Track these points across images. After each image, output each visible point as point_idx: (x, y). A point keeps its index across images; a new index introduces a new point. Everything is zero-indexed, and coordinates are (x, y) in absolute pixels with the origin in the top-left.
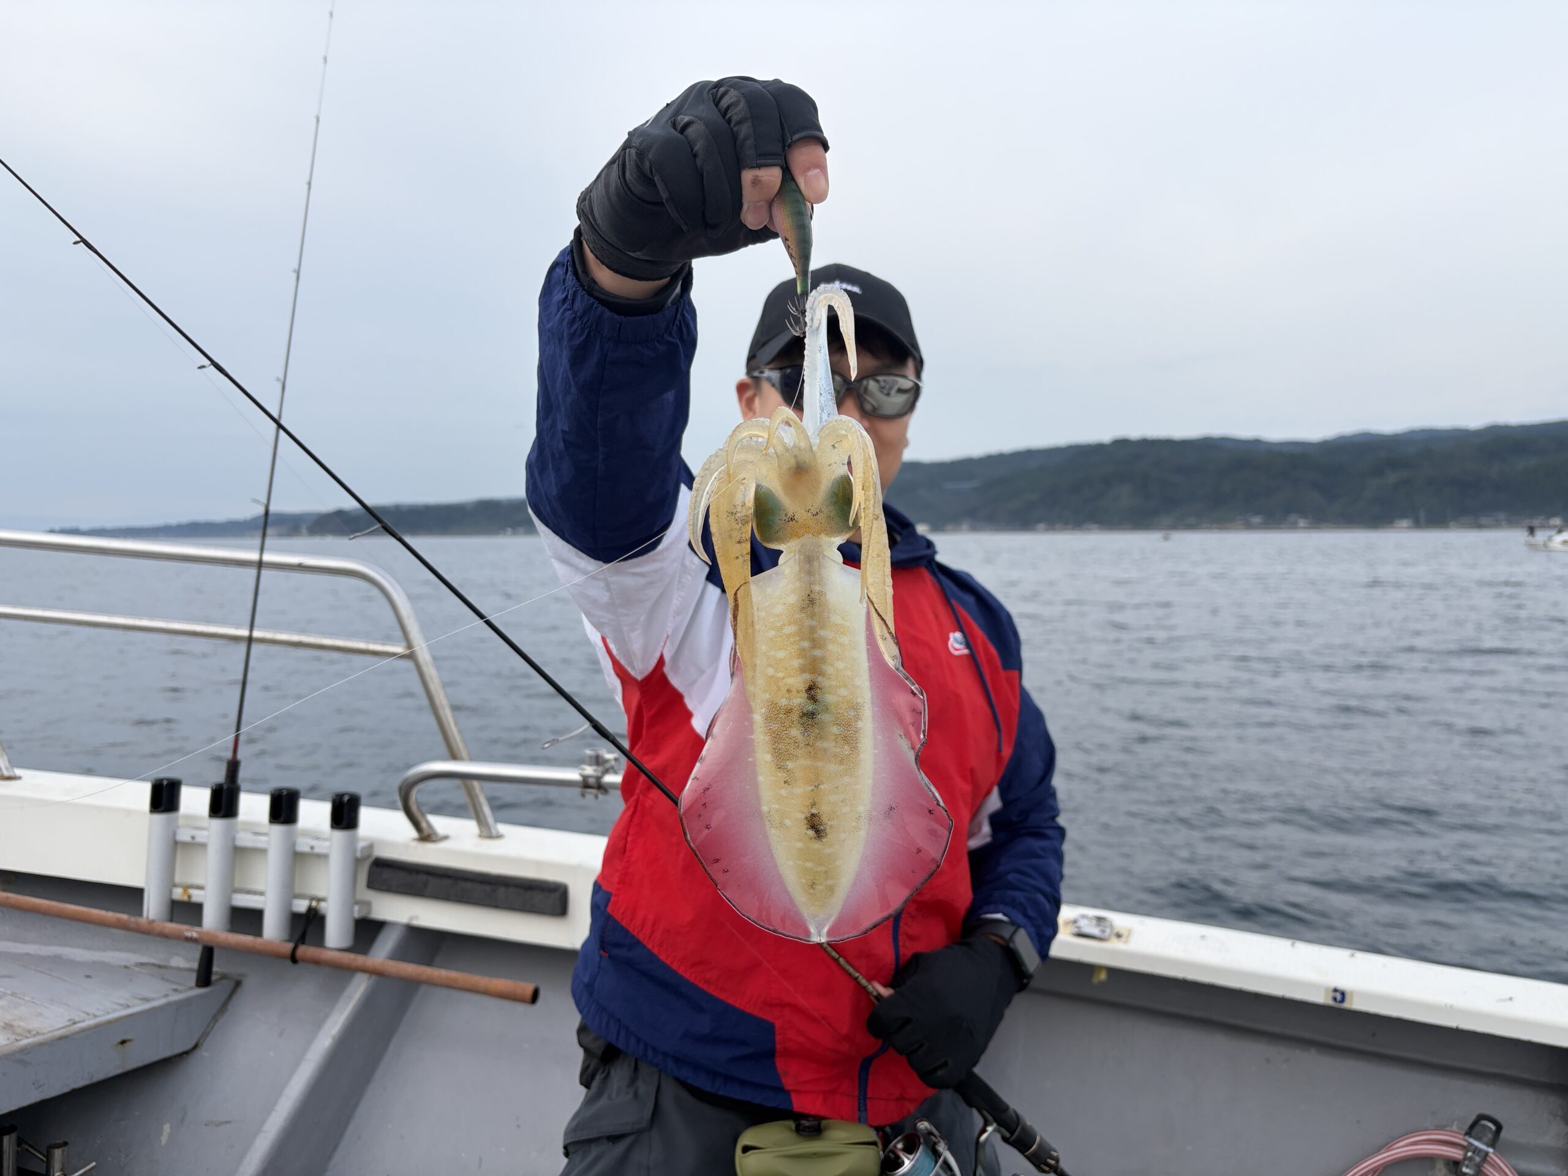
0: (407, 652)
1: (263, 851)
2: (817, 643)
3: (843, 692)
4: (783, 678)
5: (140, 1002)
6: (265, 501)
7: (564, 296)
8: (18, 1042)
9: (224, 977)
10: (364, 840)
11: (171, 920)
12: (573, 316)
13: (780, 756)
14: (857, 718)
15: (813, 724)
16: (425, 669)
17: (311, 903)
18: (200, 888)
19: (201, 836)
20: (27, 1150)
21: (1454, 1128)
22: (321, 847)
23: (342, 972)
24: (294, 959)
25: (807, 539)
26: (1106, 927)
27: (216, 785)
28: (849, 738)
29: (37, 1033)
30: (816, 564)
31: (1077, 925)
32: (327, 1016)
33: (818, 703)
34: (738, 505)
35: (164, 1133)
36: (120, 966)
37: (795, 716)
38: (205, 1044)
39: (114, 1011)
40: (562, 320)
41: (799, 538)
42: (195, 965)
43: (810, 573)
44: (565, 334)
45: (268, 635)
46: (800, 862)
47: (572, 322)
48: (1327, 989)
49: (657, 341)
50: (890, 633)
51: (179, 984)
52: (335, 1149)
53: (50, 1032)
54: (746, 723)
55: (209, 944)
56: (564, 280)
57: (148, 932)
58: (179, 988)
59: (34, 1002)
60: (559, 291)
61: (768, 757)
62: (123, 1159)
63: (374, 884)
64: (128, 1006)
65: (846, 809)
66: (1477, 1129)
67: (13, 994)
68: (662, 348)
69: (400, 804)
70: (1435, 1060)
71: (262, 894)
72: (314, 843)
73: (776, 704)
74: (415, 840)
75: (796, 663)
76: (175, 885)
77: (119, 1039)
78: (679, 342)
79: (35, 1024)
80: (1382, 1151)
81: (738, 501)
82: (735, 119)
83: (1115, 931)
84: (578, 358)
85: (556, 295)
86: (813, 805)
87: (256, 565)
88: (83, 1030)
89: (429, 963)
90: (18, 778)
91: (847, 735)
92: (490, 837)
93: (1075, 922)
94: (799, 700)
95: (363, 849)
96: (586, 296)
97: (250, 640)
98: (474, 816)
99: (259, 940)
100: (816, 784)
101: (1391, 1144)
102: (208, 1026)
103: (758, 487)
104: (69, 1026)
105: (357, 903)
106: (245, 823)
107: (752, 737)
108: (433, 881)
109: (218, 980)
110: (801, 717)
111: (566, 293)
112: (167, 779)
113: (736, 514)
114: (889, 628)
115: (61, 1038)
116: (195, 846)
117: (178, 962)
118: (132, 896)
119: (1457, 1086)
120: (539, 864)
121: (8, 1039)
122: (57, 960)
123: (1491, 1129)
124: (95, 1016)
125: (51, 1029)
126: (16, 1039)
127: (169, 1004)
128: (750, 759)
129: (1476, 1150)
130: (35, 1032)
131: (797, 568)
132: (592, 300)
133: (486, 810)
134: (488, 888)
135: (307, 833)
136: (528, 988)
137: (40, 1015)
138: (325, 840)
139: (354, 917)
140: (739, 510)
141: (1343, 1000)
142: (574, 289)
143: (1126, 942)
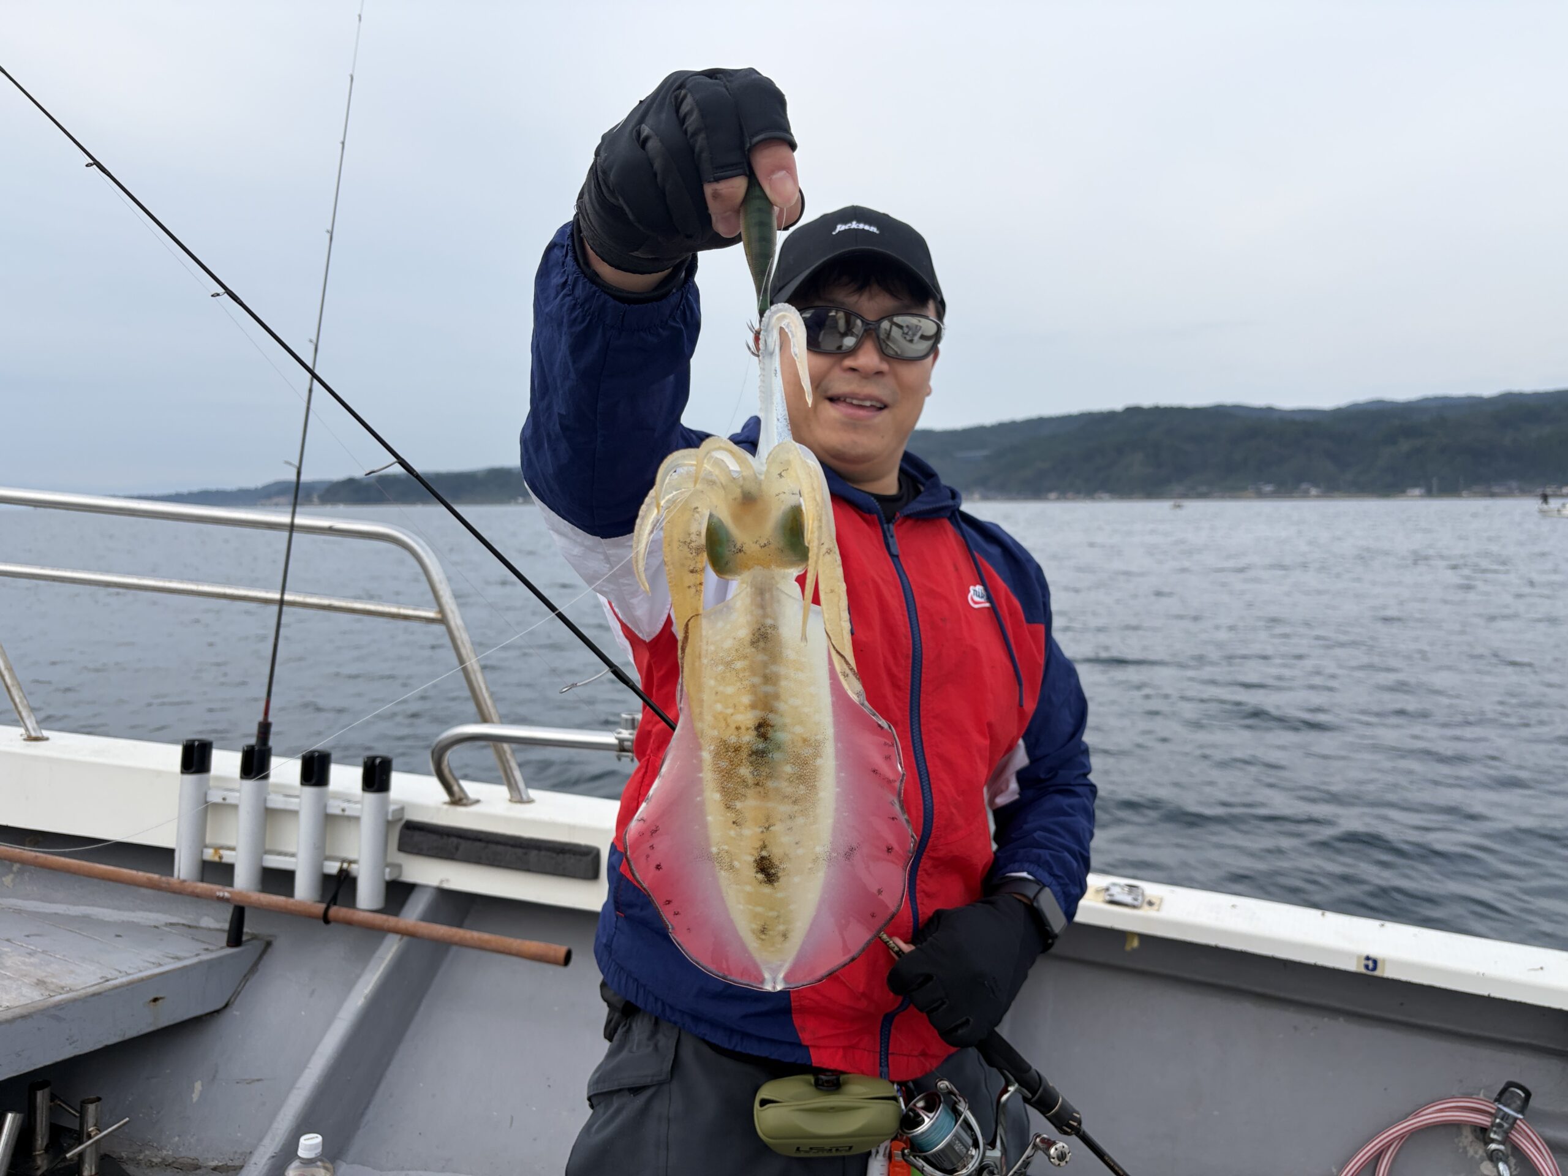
0: (439, 616)
1: (295, 813)
2: (769, 679)
3: (798, 729)
4: (732, 715)
5: (172, 961)
6: (297, 463)
7: (563, 280)
8: (52, 998)
9: (254, 937)
10: (395, 803)
11: (202, 881)
12: (573, 302)
13: (730, 795)
14: (817, 755)
15: (764, 763)
16: (456, 633)
17: (342, 865)
18: (233, 849)
19: (233, 797)
20: (60, 1105)
21: (1481, 1096)
22: (352, 810)
23: (373, 933)
24: (326, 919)
25: (758, 571)
26: (1138, 895)
27: (247, 746)
28: (806, 776)
29: (70, 989)
30: (767, 596)
31: (1110, 892)
32: (359, 977)
33: (768, 742)
34: (693, 533)
35: (195, 1090)
36: (150, 926)
37: (744, 754)
38: (236, 1003)
39: (147, 969)
40: (562, 306)
41: (749, 569)
42: (226, 926)
43: (762, 607)
44: (565, 320)
45: (299, 598)
46: (750, 907)
47: (573, 308)
48: (1359, 957)
49: (661, 328)
50: (852, 669)
51: (209, 943)
52: (366, 1107)
53: (83, 989)
54: (695, 761)
55: (241, 904)
56: (563, 263)
57: (179, 892)
58: (210, 947)
59: (66, 960)
60: (557, 274)
61: (717, 796)
62: (154, 1116)
63: (403, 847)
64: (160, 965)
65: (800, 851)
66: (1507, 1094)
67: (43, 952)
68: (665, 333)
69: (432, 767)
70: (1464, 1030)
71: (293, 855)
72: (345, 805)
73: (725, 741)
74: (445, 803)
75: (746, 699)
76: (206, 846)
77: (152, 997)
78: (682, 326)
79: (68, 981)
80: (1409, 1118)
81: (694, 529)
82: (690, 130)
83: (1147, 899)
84: (578, 346)
85: (554, 278)
86: (764, 847)
87: (289, 528)
88: (116, 988)
89: (460, 925)
90: (47, 739)
91: (802, 774)
92: (521, 801)
93: (1107, 889)
94: (748, 738)
95: (394, 811)
96: (588, 284)
97: (282, 602)
98: (505, 782)
99: (291, 900)
100: (767, 825)
101: (1418, 1111)
102: (240, 985)
103: (711, 516)
104: (102, 983)
105: (388, 865)
106: (277, 785)
107: (701, 775)
108: (464, 845)
109: (248, 940)
110: (750, 755)
111: (565, 277)
112: (198, 740)
113: (689, 543)
114: (850, 665)
115: (94, 995)
116: (226, 807)
117: (207, 922)
118: (163, 857)
119: (1484, 1053)
120: (572, 828)
121: (42, 995)
122: (86, 919)
123: (1520, 1095)
124: (128, 974)
125: (84, 986)
126: (49, 995)
127: (201, 963)
128: (698, 799)
129: (1505, 1117)
130: (68, 989)
131: (748, 601)
132: (594, 288)
133: (518, 774)
134: (519, 851)
135: (338, 796)
136: (562, 950)
137: (72, 972)
138: (356, 802)
139: (384, 879)
140: (694, 539)
141: (1375, 968)
142: (575, 275)
143: (1158, 910)
